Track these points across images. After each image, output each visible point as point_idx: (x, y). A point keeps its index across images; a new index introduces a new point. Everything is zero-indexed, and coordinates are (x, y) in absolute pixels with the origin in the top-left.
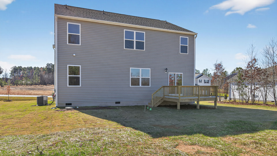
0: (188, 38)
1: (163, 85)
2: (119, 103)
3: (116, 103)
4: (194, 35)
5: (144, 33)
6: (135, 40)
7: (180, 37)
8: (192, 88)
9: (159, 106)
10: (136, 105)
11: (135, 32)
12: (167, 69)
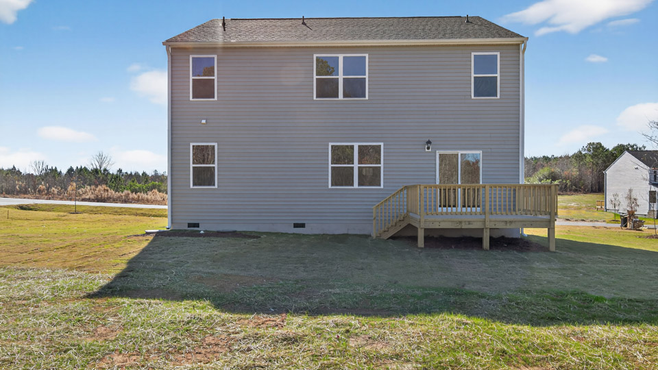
0: (498, 54)
1: (405, 185)
2: (303, 225)
3: (296, 226)
4: (518, 45)
5: (365, 57)
6: (341, 77)
7: (473, 54)
8: (515, 190)
9: (393, 238)
10: (346, 233)
11: (341, 57)
12: (429, 142)
